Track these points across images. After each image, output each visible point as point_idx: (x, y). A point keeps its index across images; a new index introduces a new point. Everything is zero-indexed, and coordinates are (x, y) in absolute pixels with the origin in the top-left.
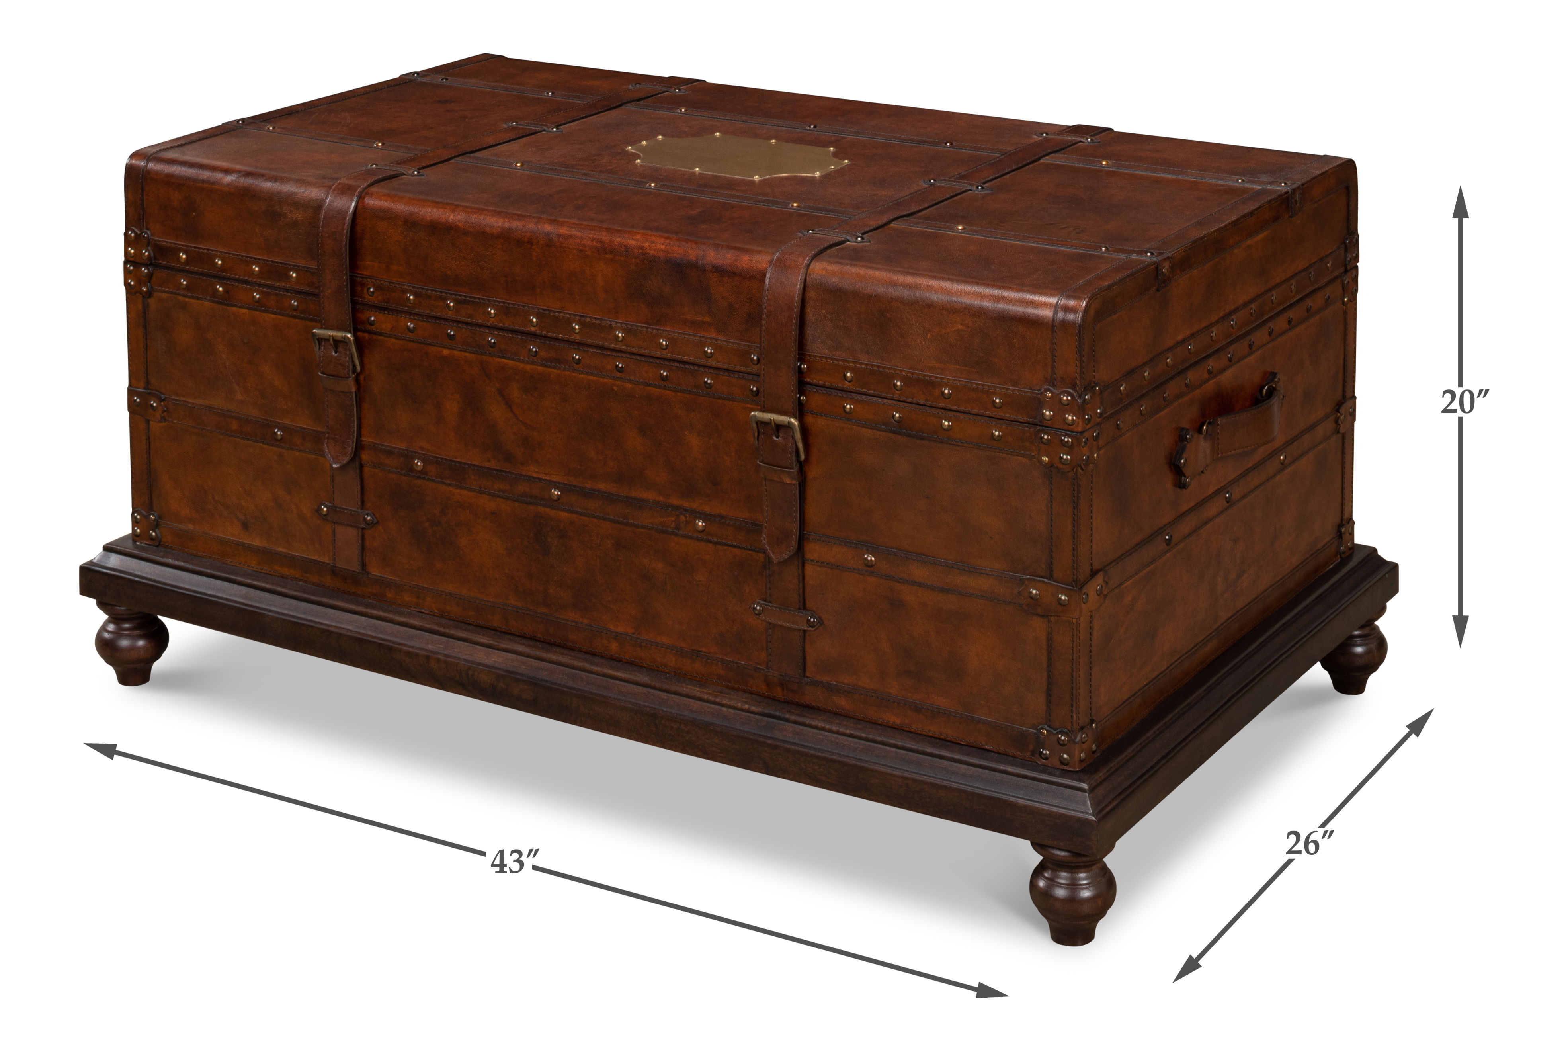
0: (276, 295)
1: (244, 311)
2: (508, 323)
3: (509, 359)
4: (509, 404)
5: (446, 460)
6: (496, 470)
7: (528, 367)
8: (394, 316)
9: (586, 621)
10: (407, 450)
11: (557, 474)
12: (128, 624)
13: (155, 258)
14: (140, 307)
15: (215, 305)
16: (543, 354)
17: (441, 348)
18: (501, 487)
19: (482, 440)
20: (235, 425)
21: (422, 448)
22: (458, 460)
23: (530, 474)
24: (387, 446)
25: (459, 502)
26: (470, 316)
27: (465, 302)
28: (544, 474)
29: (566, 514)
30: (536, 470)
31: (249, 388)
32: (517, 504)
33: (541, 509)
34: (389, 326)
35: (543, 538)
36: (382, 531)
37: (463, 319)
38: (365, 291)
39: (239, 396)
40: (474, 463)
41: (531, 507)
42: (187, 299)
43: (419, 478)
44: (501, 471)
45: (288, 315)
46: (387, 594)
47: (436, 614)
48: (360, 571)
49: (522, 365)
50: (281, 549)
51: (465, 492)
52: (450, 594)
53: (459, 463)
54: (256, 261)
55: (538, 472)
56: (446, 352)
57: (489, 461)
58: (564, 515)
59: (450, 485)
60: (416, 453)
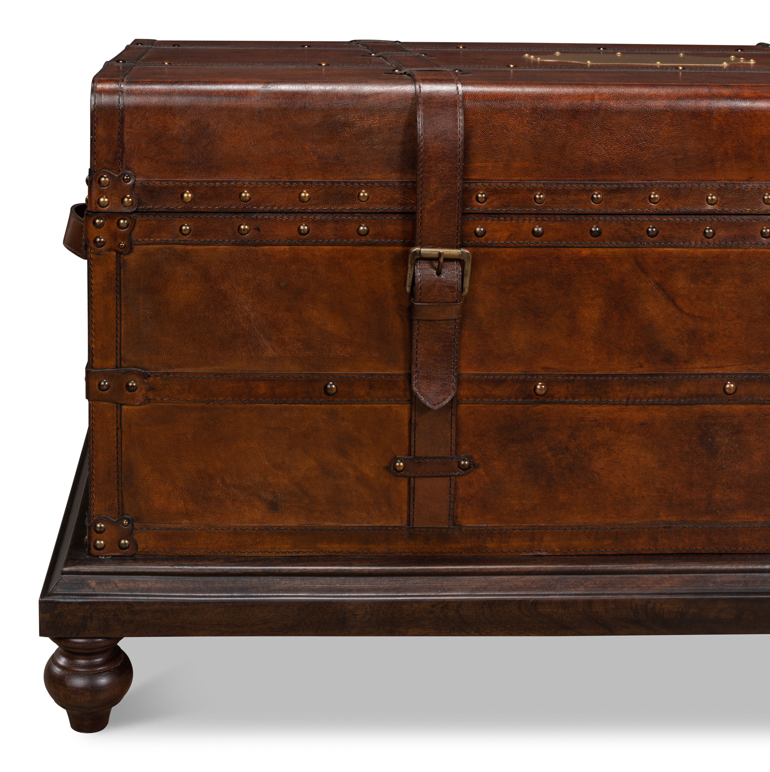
0: (337, 222)
1: (283, 248)
2: (677, 207)
3: (675, 247)
4: (671, 299)
5: (581, 376)
6: (651, 375)
7: (699, 252)
8: (513, 221)
9: (761, 519)
10: (525, 375)
11: (732, 365)
12: (83, 659)
13: (139, 203)
14: (112, 267)
15: (235, 248)
16: (721, 233)
17: (579, 249)
18: (657, 393)
19: (633, 344)
20: (263, 388)
21: (545, 368)
22: (597, 373)
23: (696, 371)
24: (496, 375)
25: (596, 420)
26: (625, 206)
27: (618, 190)
28: (716, 367)
29: (743, 407)
30: (705, 365)
31: (287, 340)
32: (676, 408)
33: (709, 407)
34: (506, 234)
35: (710, 439)
36: (484, 473)
37: (617, 211)
38: (474, 198)
39: (270, 353)
40: (619, 372)
41: (696, 408)
42: (189, 247)
43: (544, 402)
44: (657, 375)
45: (353, 244)
46: (487, 545)
47: (557, 554)
48: (451, 527)
49: (691, 251)
50: (327, 524)
51: (605, 408)
52: (579, 527)
53: (600, 376)
54: (306, 185)
55: (707, 368)
56: (585, 252)
57: (641, 366)
58: (738, 408)
59: (585, 403)
60: (537, 375)
